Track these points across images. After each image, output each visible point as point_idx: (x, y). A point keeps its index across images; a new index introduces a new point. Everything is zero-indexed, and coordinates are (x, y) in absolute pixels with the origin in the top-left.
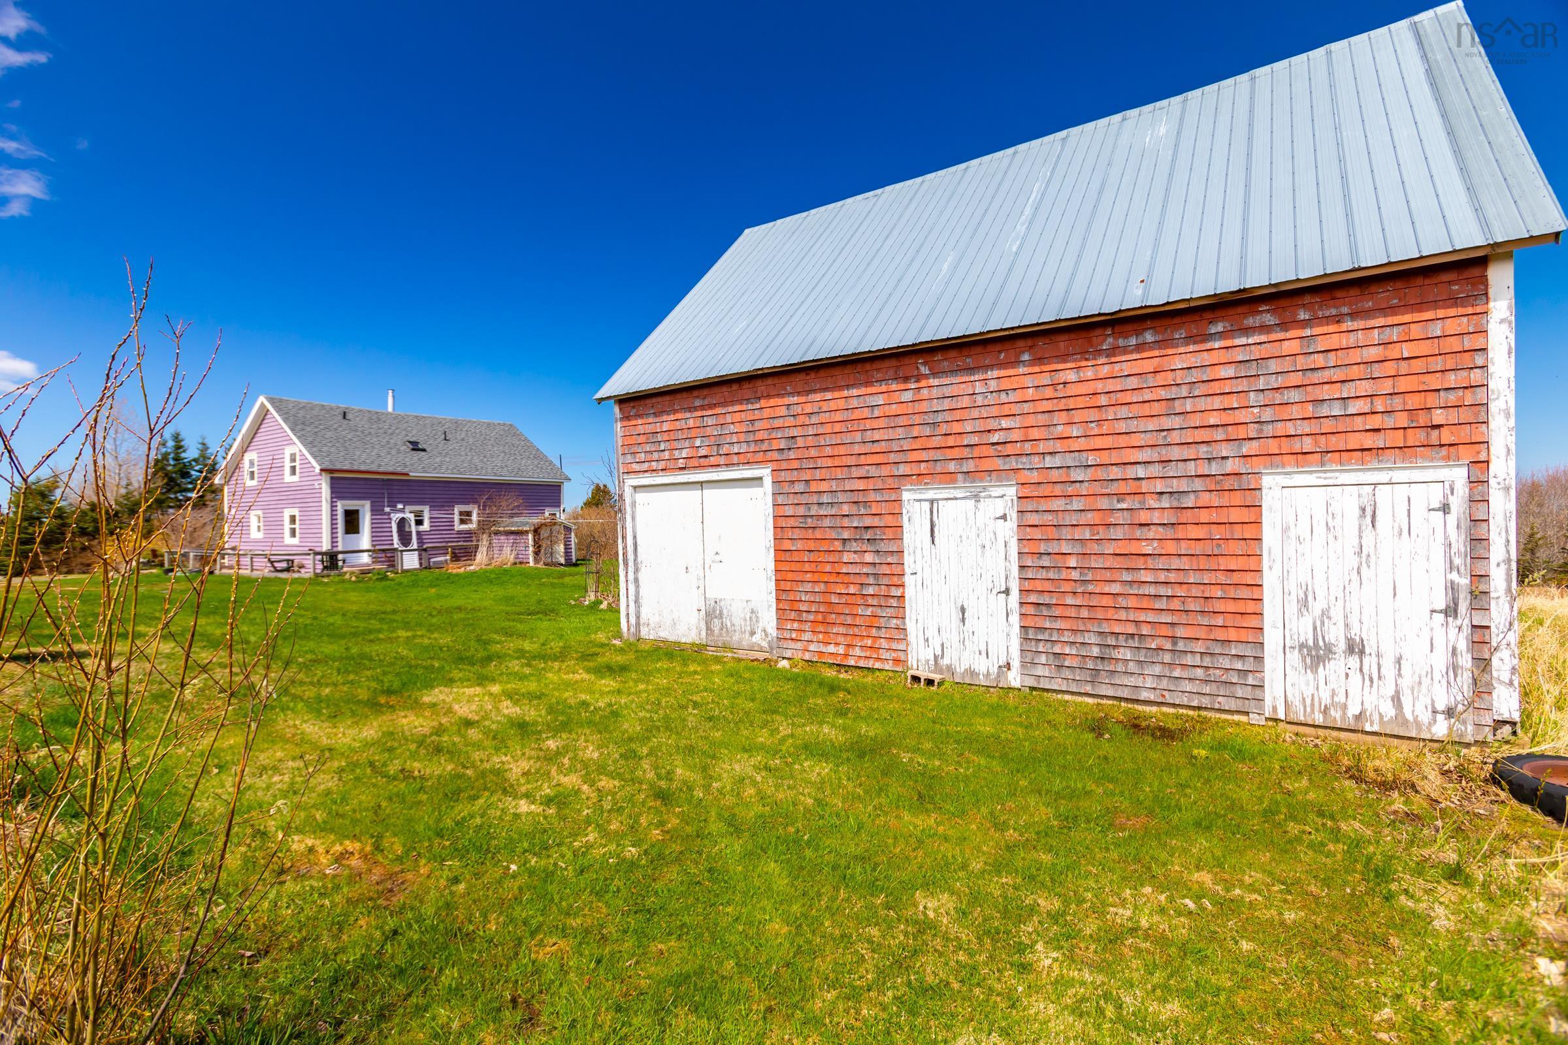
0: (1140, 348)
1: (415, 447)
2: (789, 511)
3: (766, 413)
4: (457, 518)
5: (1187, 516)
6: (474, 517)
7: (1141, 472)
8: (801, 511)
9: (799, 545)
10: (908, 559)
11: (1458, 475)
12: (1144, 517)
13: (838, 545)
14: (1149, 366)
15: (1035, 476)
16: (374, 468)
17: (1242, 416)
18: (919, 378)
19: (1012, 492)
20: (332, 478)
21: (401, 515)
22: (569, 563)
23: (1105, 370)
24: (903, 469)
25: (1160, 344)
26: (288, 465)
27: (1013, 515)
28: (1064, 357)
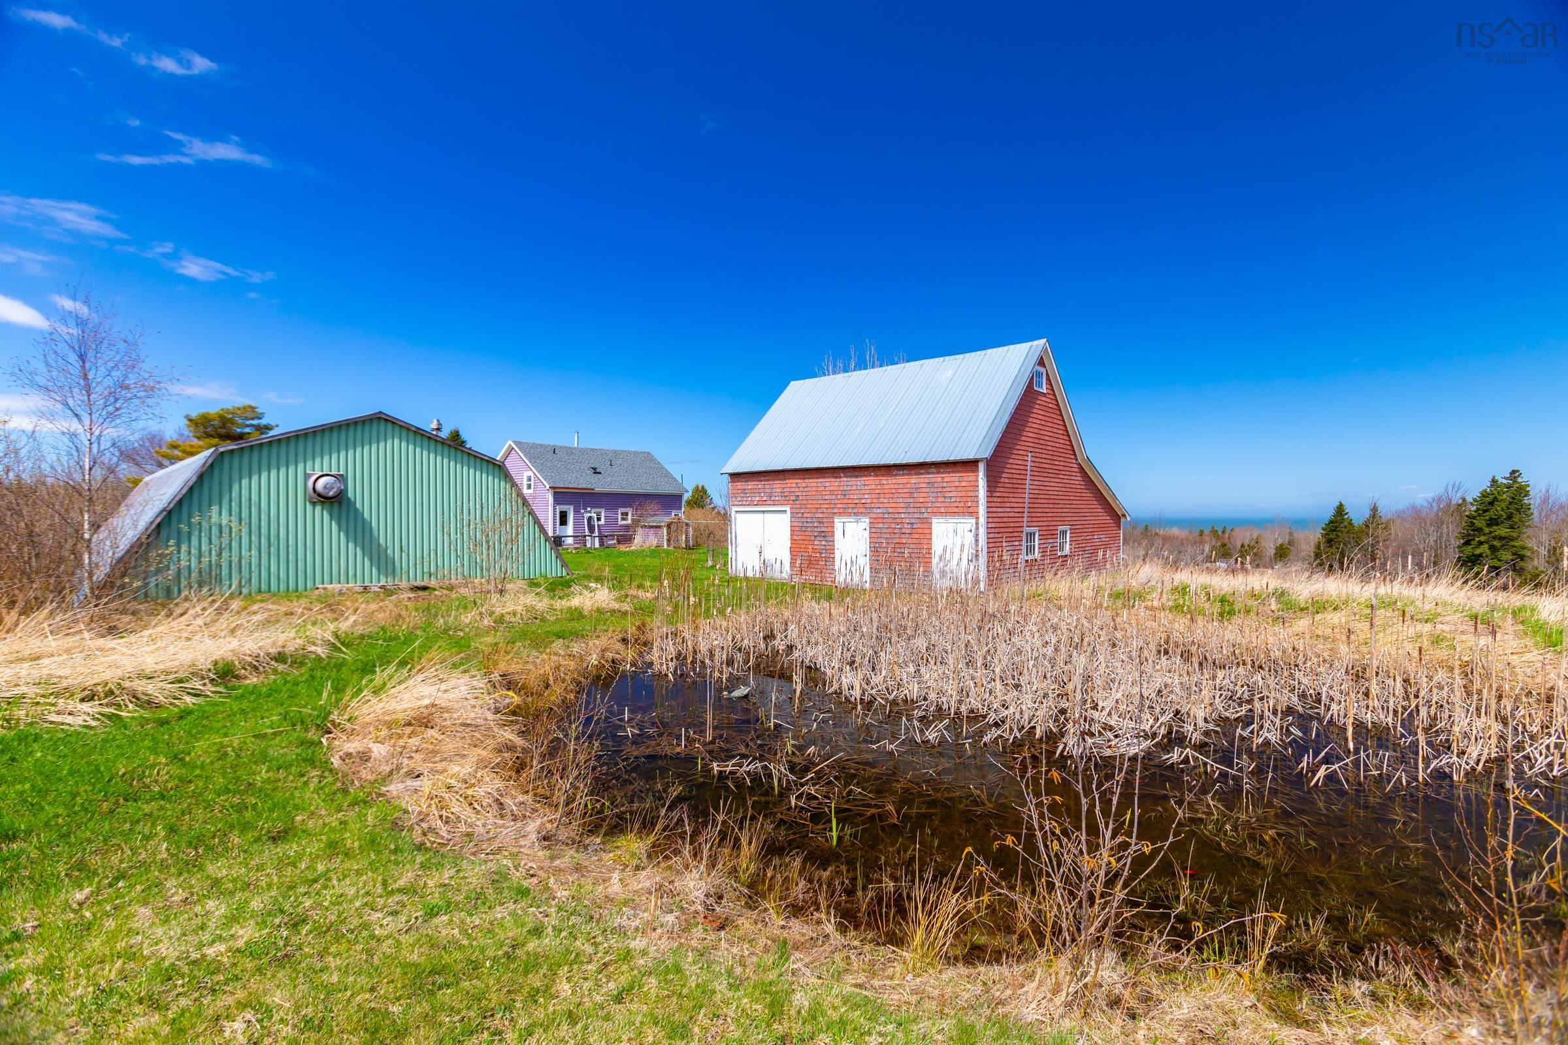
0: (903, 475)
1: (596, 472)
2: (796, 524)
3: (789, 485)
4: (620, 516)
5: (914, 531)
6: (630, 517)
7: (903, 516)
8: (800, 524)
9: (800, 538)
10: (836, 544)
11: (974, 521)
12: (904, 531)
13: (813, 538)
14: (905, 481)
15: (874, 516)
16: (575, 485)
17: (928, 500)
18: (840, 477)
19: (868, 521)
20: (555, 493)
21: (589, 515)
22: (688, 548)
23: (894, 481)
24: (835, 511)
25: (908, 474)
26: (525, 482)
27: (868, 529)
28: (883, 475)
